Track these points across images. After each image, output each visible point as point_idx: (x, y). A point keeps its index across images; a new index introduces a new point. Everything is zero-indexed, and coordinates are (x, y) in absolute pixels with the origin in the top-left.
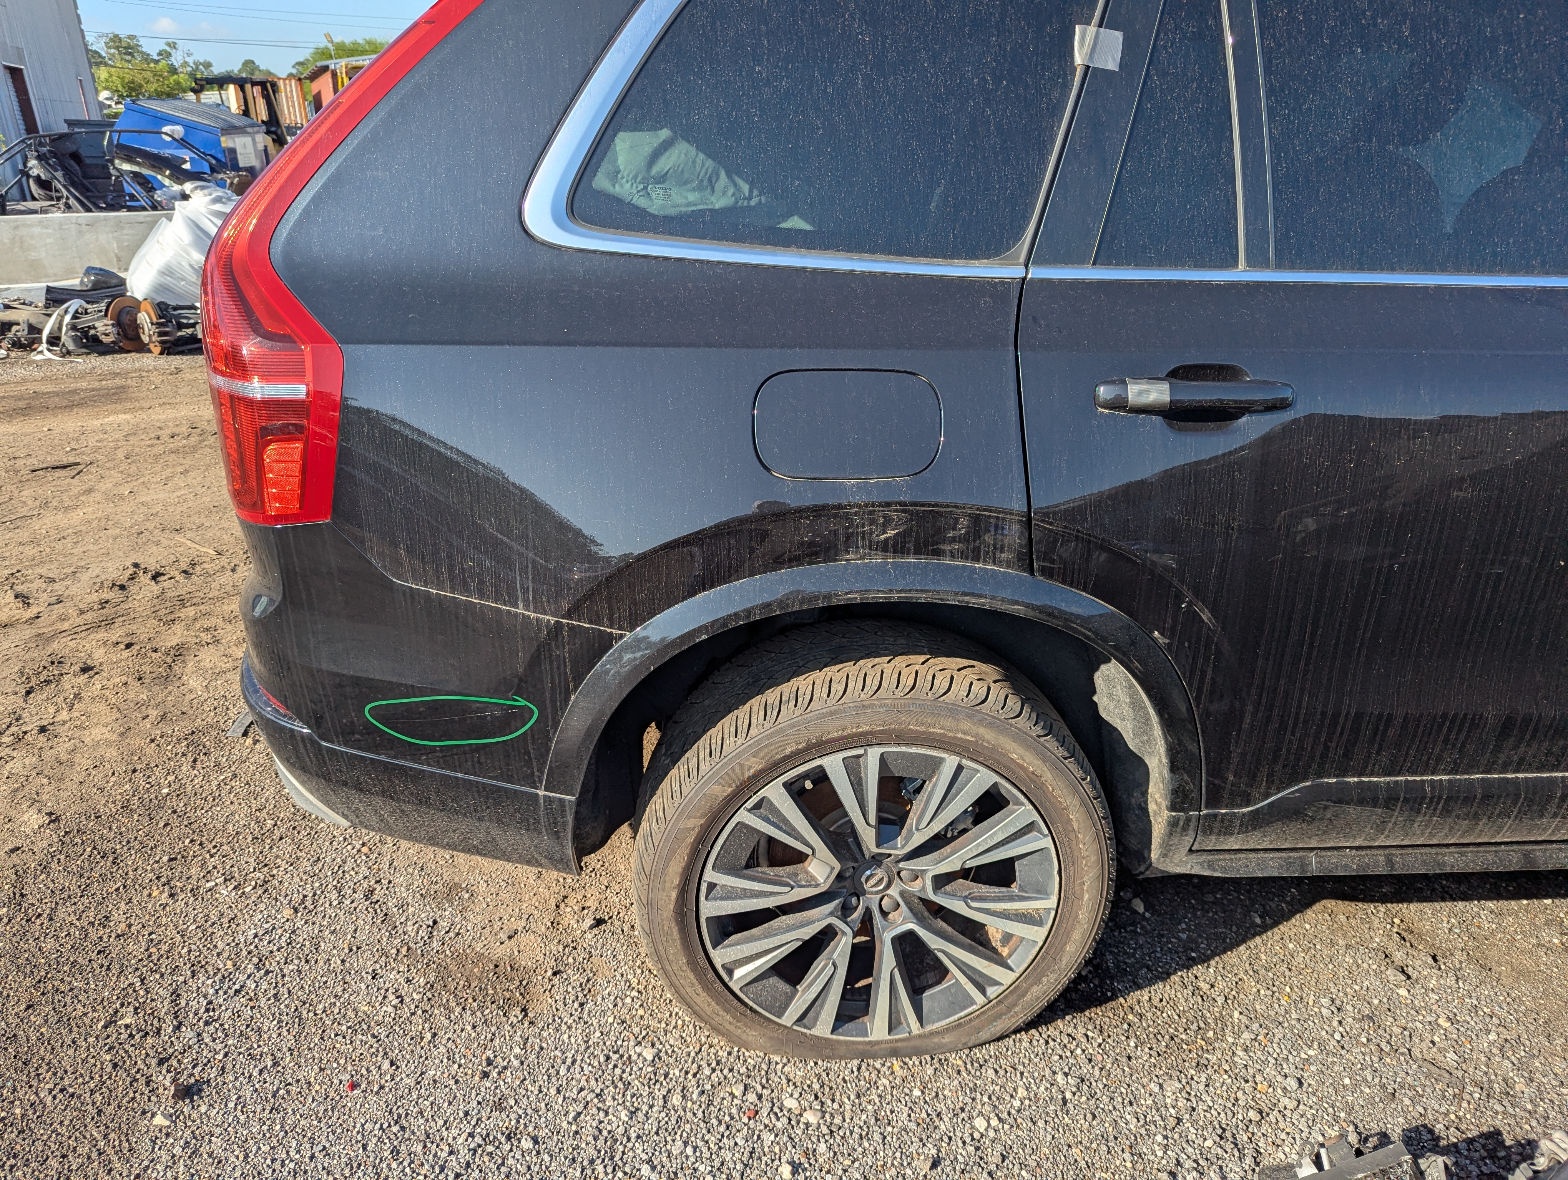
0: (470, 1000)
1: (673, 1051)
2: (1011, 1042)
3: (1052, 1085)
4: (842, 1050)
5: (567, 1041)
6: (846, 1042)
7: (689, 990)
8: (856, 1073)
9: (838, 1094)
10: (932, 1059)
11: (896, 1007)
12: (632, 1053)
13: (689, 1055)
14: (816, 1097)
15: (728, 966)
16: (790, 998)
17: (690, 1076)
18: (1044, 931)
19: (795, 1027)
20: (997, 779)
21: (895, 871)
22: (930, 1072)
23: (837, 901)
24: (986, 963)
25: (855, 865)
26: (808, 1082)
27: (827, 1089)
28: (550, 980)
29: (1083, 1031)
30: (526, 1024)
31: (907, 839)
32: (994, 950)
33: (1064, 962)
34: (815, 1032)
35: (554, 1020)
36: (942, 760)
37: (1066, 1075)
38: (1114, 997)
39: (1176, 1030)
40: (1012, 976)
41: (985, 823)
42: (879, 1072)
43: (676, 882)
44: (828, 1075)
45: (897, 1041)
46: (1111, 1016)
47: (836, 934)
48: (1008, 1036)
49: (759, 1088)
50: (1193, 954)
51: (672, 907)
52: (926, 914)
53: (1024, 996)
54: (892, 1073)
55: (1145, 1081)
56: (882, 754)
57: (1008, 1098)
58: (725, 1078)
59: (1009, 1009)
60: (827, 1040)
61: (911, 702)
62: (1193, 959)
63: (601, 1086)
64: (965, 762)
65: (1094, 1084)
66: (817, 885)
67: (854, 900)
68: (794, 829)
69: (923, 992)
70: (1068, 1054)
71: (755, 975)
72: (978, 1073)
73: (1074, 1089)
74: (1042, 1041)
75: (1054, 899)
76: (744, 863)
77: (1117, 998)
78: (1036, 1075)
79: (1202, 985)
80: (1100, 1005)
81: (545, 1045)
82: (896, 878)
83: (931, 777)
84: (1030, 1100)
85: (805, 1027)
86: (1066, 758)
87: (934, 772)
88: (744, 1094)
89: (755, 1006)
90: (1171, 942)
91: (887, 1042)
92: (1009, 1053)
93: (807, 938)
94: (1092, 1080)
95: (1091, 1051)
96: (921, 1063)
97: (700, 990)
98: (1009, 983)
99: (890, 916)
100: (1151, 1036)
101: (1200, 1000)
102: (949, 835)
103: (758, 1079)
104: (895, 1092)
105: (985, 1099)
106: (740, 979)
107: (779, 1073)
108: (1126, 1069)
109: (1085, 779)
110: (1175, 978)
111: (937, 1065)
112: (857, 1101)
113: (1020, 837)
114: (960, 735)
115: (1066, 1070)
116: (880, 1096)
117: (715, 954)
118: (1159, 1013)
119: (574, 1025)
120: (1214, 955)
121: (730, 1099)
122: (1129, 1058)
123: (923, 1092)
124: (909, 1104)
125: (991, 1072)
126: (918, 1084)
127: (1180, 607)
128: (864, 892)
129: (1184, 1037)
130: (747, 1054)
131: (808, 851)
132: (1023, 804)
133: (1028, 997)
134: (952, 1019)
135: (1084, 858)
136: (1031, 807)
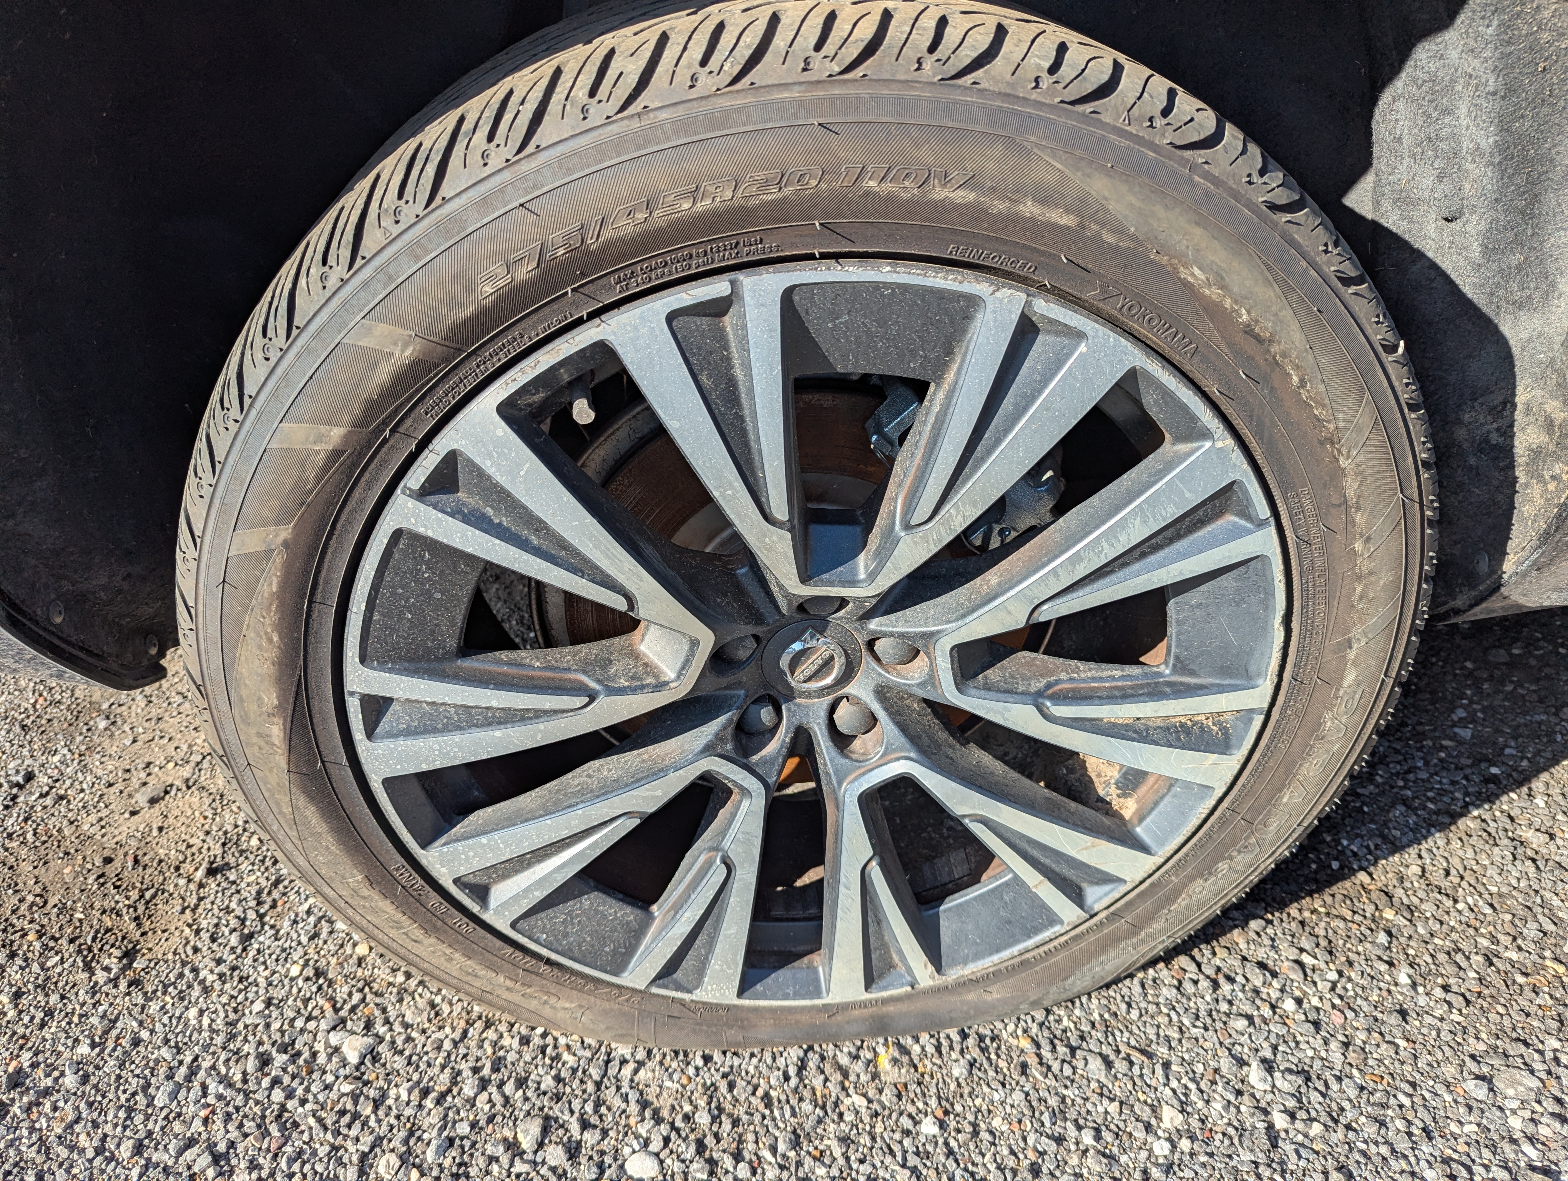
0: (31, 937)
1: (409, 1039)
2: (1137, 989)
3: (1239, 1093)
4: (764, 1031)
5: (193, 1022)
6: (773, 1010)
7: (393, 933)
8: (794, 1081)
9: (750, 1137)
10: (964, 1036)
11: (881, 937)
12: (319, 1047)
13: (439, 1048)
14: (701, 1148)
15: (471, 879)
16: (637, 934)
17: (429, 1103)
18: (1231, 763)
19: (655, 990)
20: (1137, 358)
21: (862, 639)
22: (959, 1070)
23: (722, 720)
24: (1087, 840)
25: (759, 630)
26: (687, 1108)
27: (727, 1126)
28: (201, 886)
29: (1293, 954)
30: (123, 985)
31: (882, 557)
32: (1103, 806)
33: (1272, 828)
34: (699, 995)
35: (181, 975)
36: (972, 302)
37: (1269, 1066)
38: (1345, 873)
39: (1494, 940)
40: (1148, 863)
41: (1094, 501)
42: (845, 1074)
43: (271, 698)
44: (731, 1086)
45: (885, 1001)
46: (1348, 915)
47: (729, 792)
48: (1131, 976)
49: (575, 1128)
50: (1494, 770)
51: (281, 760)
52: (942, 735)
53: (1174, 901)
54: (875, 1076)
55: (1450, 1071)
56: (788, 295)
57: (1140, 1134)
58: (507, 1099)
59: (1135, 928)
60: (729, 1008)
61: (863, 91)
62: (1494, 779)
63: (234, 1134)
64: (1041, 307)
65: (1335, 1086)
66: (661, 686)
67: (766, 714)
68: (564, 545)
69: (941, 899)
70: (1266, 1011)
71: (539, 895)
72: (1068, 1070)
73: (1291, 1103)
74: (1204, 984)
75: (1266, 686)
76: (452, 643)
77: (1353, 872)
78: (1199, 1068)
79: (1528, 834)
80: (1319, 890)
81: (144, 1035)
82: (867, 657)
83: (941, 367)
84: (1192, 1138)
85: (679, 987)
86: (1347, 281)
87: (949, 352)
88: (541, 1145)
89: (554, 957)
90: (1443, 748)
91: (864, 1004)
92: (1134, 1014)
93: (651, 809)
94: (1327, 1075)
95: (1315, 1001)
96: (938, 1048)
97: (418, 933)
98: (1139, 878)
99: (857, 745)
100: (1442, 957)
101: (1532, 870)
102: (995, 543)
103: (576, 1105)
104: (879, 1129)
105: (1088, 1139)
106: (504, 905)
107: (625, 1089)
108: (1402, 1043)
109: (1395, 348)
110: (1467, 823)
111: (975, 1053)
112: (792, 1154)
113: (1190, 531)
114: (1029, 208)
115: (1267, 1053)
116: (845, 1140)
117: (430, 858)
118: (1449, 903)
119: (217, 986)
120: (1537, 771)
121: (505, 1161)
122: (1403, 1013)
123: (942, 1125)
124: (912, 1160)
125: (1096, 1065)
126: (933, 1102)
128: (790, 695)
129: (1514, 955)
130: (562, 1041)
131: (619, 604)
132: (1205, 434)
133: (1182, 902)
134: (1006, 954)
135: (1359, 578)
136: (1230, 442)
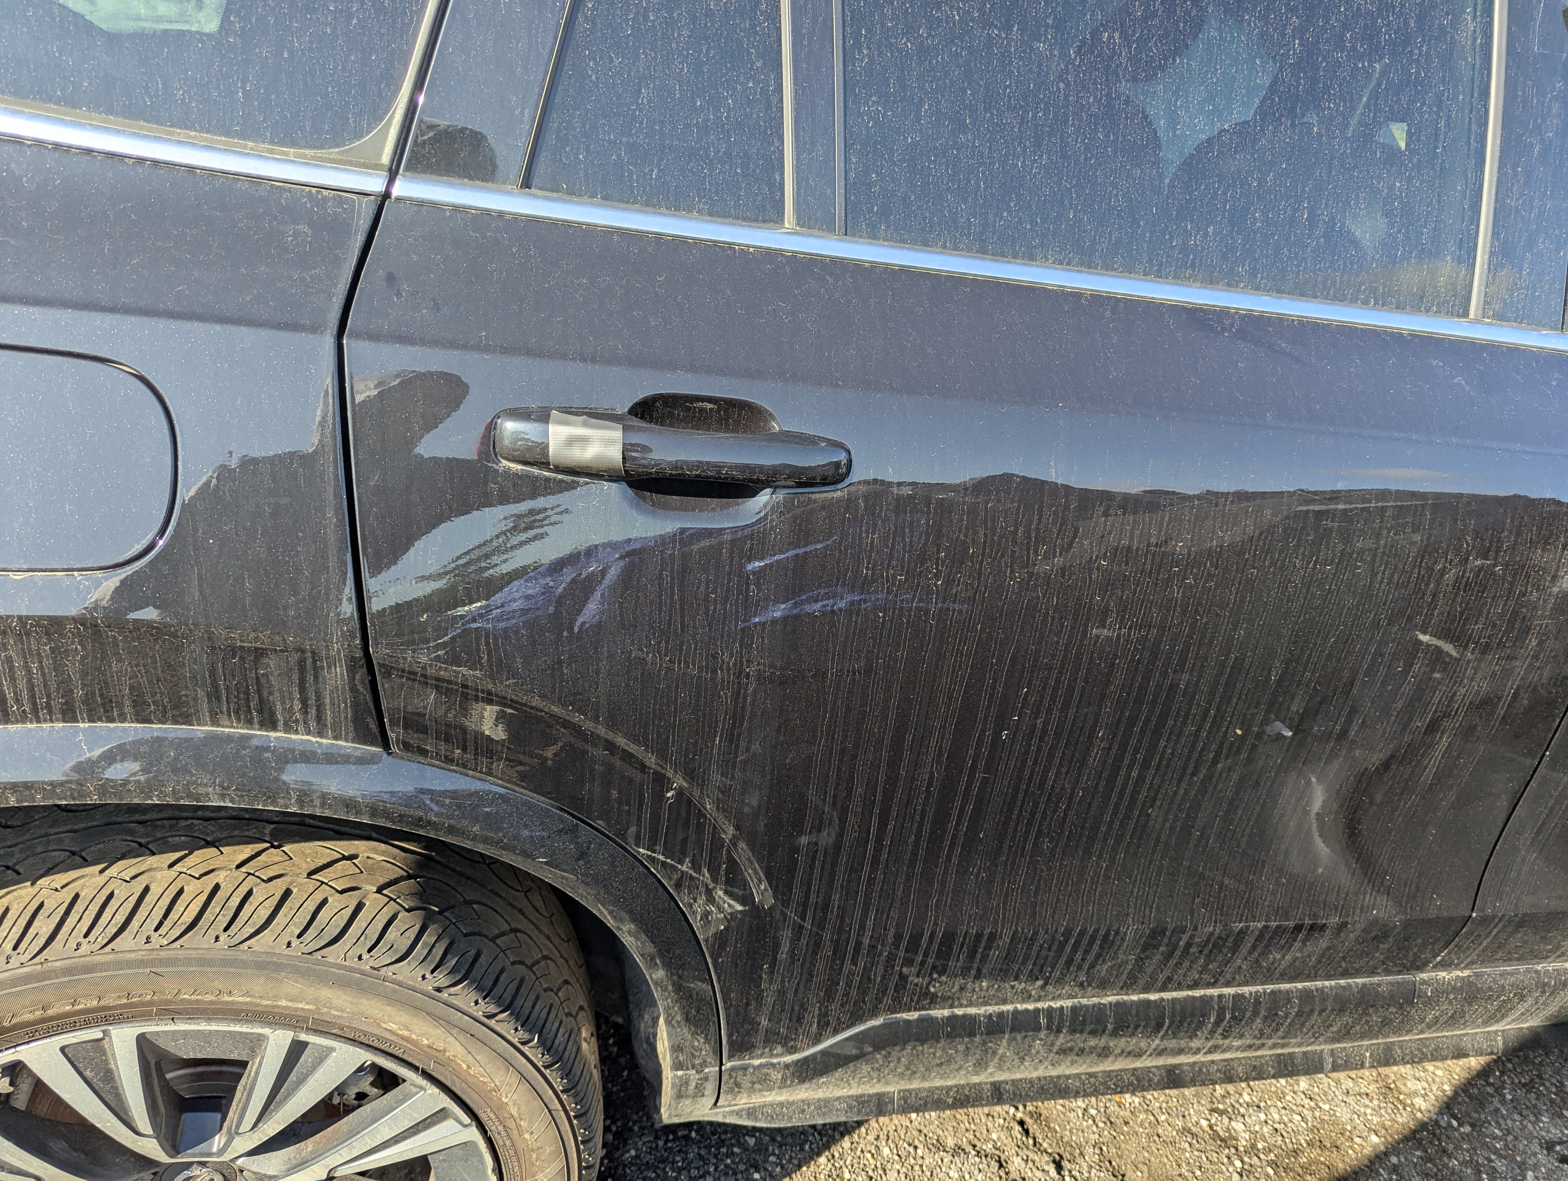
20: (372, 1056)
36: (260, 1036)
56: (137, 1035)
61: (181, 955)
64: (303, 1037)
83: (251, 1056)
86: (491, 1017)
87: (254, 1051)
113: (431, 1126)
114: (283, 1003)
127: (664, 796)
132: (422, 1086)
135: (533, 1151)
136: (436, 1090)
